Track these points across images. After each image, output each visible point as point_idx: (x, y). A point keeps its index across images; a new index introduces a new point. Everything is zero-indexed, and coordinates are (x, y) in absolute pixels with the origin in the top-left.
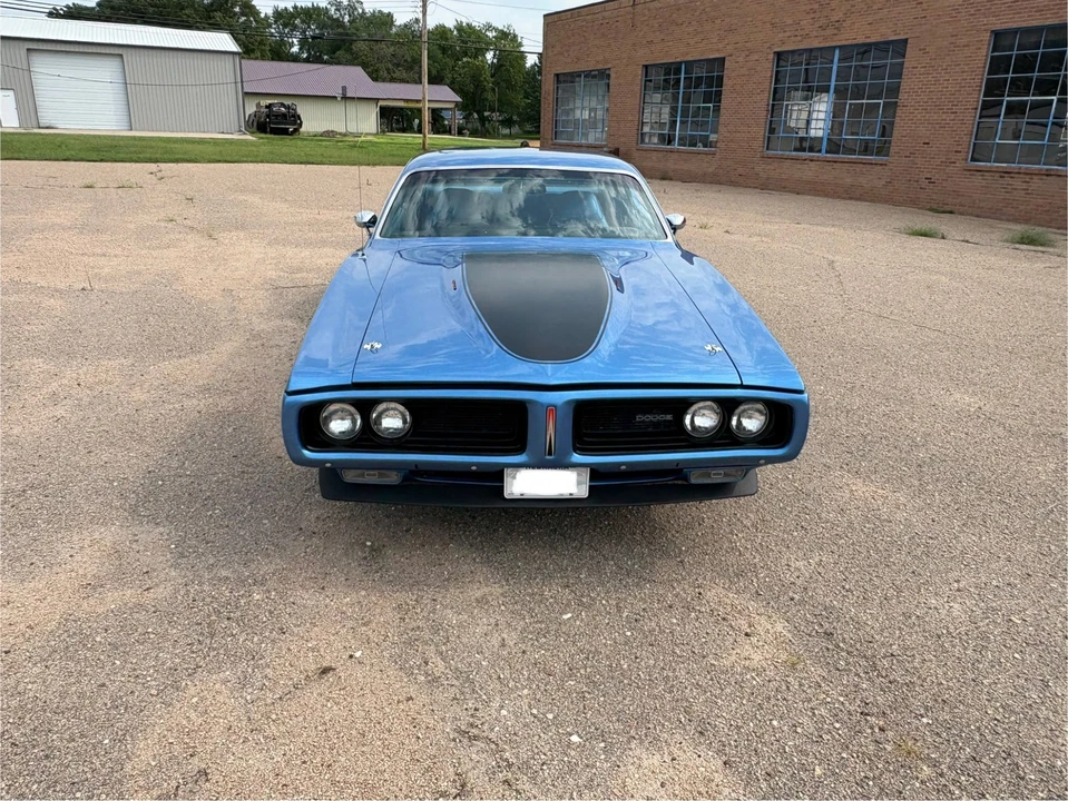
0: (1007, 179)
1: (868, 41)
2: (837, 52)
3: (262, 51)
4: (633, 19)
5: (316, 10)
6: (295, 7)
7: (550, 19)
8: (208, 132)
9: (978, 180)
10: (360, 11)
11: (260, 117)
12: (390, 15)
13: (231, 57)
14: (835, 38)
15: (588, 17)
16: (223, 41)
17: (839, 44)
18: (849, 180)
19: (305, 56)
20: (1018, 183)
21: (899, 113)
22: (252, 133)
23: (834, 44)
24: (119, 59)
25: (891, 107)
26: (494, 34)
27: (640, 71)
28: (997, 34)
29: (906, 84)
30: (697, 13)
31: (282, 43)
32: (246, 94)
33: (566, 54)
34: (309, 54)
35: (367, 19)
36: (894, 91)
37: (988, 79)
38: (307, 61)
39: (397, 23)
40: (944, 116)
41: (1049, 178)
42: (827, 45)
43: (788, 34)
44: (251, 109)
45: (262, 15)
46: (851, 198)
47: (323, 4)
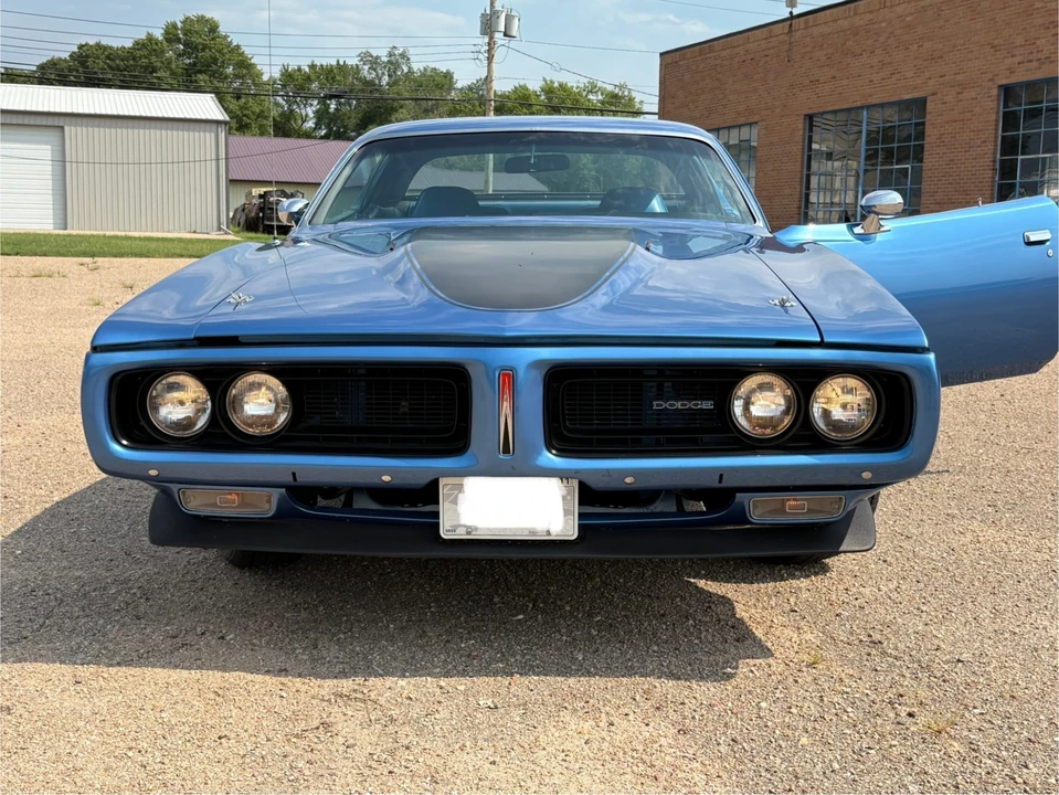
3: (261, 127)
4: (789, 50)
6: (312, 66)
7: (669, 59)
8: (174, 231)
10: (406, 70)
11: (250, 211)
12: (448, 76)
13: (214, 126)
15: (724, 53)
16: (204, 106)
19: (323, 132)
22: (236, 233)
26: (600, 97)
27: (800, 124)
30: (882, 39)
31: (289, 116)
32: (232, 182)
33: (692, 106)
34: (330, 129)
35: (415, 81)
38: (326, 137)
39: (459, 85)
43: (1018, 59)
44: (239, 200)
45: (265, 78)
47: (353, 61)
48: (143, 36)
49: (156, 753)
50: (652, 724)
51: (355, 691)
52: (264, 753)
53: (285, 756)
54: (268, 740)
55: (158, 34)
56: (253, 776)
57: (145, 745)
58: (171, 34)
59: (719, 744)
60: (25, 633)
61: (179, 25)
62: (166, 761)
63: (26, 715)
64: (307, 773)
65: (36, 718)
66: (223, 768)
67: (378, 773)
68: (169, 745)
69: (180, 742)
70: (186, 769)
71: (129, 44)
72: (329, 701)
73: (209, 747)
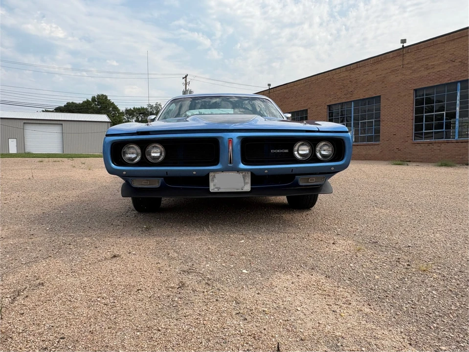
0: (431, 146)
1: (364, 98)
2: (353, 103)
5: (143, 109)
6: (134, 108)
9: (418, 147)
13: (107, 123)
14: (351, 98)
16: (104, 118)
17: (353, 100)
18: (364, 153)
20: (435, 147)
21: (381, 124)
23: (351, 100)
24: (60, 126)
25: (378, 122)
28: (416, 90)
29: (382, 113)
36: (378, 116)
37: (415, 108)
40: (400, 123)
41: (448, 144)
42: (349, 101)
43: (332, 98)
45: (121, 111)
46: (366, 160)
47: (145, 107)
48: (86, 100)
49: (111, 298)
50: (314, 275)
51: (190, 269)
52: (159, 295)
53: (168, 296)
54: (159, 290)
55: (90, 100)
56: (156, 305)
57: (105, 295)
58: (93, 99)
59: (345, 280)
60: (50, 255)
61: (96, 97)
62: (116, 301)
63: (51, 286)
64: (180, 302)
65: (55, 287)
66: (142, 303)
67: (212, 301)
68: (116, 294)
69: (121, 293)
70: (125, 304)
71: (81, 102)
72: (180, 273)
73: (134, 294)
